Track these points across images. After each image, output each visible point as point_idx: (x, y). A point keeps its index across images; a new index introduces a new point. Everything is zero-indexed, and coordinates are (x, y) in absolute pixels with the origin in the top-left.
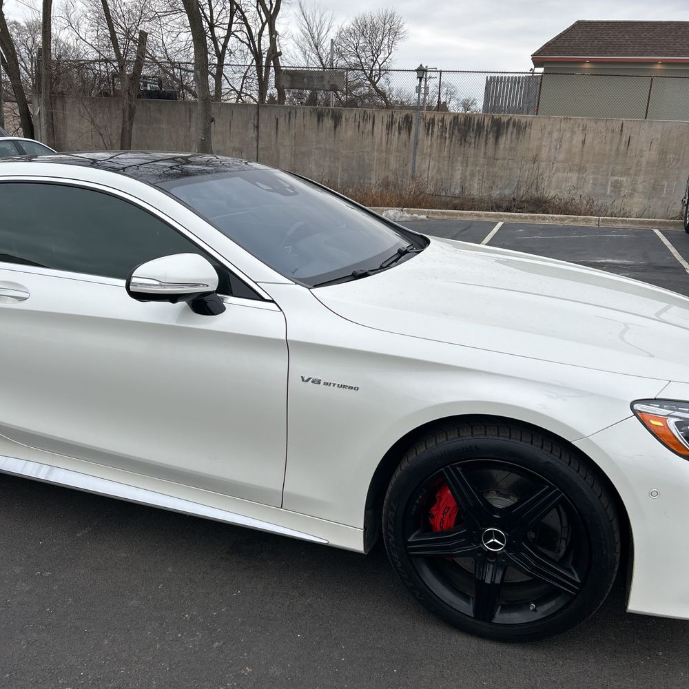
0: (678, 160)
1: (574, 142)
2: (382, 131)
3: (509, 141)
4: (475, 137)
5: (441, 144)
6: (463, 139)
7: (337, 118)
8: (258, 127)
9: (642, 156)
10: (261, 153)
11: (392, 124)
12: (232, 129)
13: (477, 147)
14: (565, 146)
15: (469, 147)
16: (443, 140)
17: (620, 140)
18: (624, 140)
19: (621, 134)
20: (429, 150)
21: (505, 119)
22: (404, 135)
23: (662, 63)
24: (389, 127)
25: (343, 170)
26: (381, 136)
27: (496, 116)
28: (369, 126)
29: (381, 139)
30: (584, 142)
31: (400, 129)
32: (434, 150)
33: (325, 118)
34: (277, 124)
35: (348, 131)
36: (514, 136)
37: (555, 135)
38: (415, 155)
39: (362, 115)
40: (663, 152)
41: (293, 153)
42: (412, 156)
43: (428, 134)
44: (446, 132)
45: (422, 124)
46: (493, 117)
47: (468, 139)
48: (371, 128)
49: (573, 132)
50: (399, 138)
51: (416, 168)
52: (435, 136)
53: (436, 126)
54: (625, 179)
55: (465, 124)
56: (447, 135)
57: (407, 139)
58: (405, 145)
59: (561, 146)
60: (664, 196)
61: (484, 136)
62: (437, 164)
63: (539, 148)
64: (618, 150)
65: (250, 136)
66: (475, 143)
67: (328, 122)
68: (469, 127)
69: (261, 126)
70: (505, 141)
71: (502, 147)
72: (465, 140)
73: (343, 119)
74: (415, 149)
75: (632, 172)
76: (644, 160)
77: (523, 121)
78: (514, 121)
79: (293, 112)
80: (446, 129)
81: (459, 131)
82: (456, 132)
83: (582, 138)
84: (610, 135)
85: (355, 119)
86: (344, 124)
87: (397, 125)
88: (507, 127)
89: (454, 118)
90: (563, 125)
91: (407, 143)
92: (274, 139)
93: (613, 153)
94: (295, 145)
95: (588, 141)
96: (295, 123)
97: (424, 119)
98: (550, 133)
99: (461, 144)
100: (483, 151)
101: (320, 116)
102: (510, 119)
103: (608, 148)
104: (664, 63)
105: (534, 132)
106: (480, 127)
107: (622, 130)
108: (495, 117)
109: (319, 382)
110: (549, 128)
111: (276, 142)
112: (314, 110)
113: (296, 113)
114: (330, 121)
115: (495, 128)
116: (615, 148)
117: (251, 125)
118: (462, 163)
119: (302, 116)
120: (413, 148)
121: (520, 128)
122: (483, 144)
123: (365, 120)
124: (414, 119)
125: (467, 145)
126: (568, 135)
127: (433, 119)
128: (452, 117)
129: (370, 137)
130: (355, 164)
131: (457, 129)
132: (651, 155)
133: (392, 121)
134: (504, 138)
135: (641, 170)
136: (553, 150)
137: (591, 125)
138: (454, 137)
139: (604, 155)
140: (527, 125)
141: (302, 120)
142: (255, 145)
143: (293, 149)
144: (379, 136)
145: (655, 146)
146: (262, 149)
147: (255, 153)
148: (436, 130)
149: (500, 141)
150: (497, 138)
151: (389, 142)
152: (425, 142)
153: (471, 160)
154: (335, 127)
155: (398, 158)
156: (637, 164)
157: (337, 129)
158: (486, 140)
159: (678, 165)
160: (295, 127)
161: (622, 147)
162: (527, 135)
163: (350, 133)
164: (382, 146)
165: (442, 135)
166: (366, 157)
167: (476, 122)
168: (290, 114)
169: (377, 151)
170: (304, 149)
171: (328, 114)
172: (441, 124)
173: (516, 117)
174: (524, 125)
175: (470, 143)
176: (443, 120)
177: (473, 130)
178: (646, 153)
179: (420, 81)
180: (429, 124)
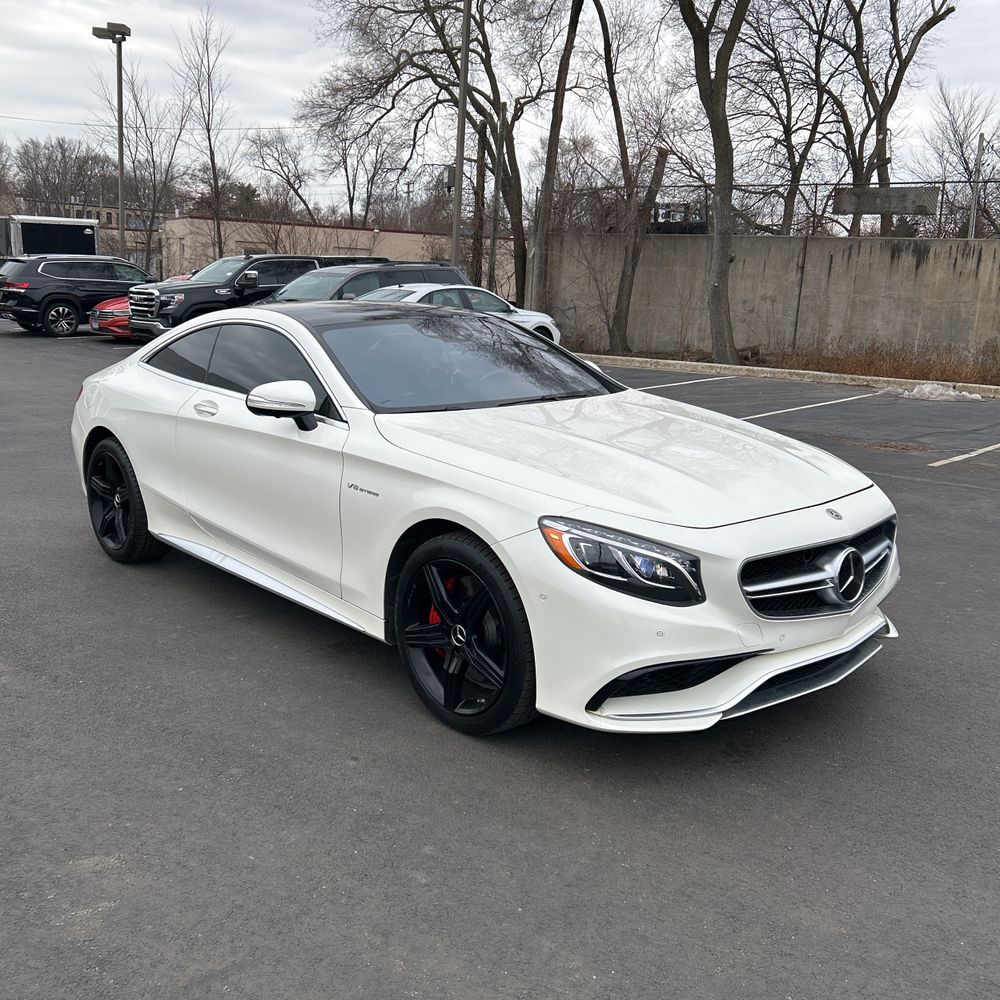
2: (993, 270)
7: (921, 253)
8: (803, 268)
10: (803, 303)
12: (767, 271)
25: (924, 327)
28: (972, 264)
29: (990, 282)
33: (903, 254)
34: (831, 263)
35: (937, 272)
39: (962, 247)
41: (851, 304)
48: (974, 266)
65: (790, 280)
67: (908, 260)
69: (808, 266)
73: (931, 255)
79: (856, 246)
85: (950, 254)
86: (931, 261)
92: (824, 283)
94: (855, 292)
96: (857, 262)
101: (895, 252)
109: (357, 488)
112: (887, 242)
113: (859, 247)
114: (910, 258)
117: (793, 265)
119: (868, 251)
123: (966, 254)
129: (972, 279)
130: (943, 319)
141: (868, 257)
142: (797, 293)
143: (851, 297)
144: (987, 278)
146: (806, 297)
147: (796, 304)
154: (917, 267)
157: (920, 270)
160: (856, 267)
163: (940, 275)
164: (990, 293)
166: (963, 309)
168: (850, 249)
169: (982, 301)
170: (867, 298)
171: (907, 248)
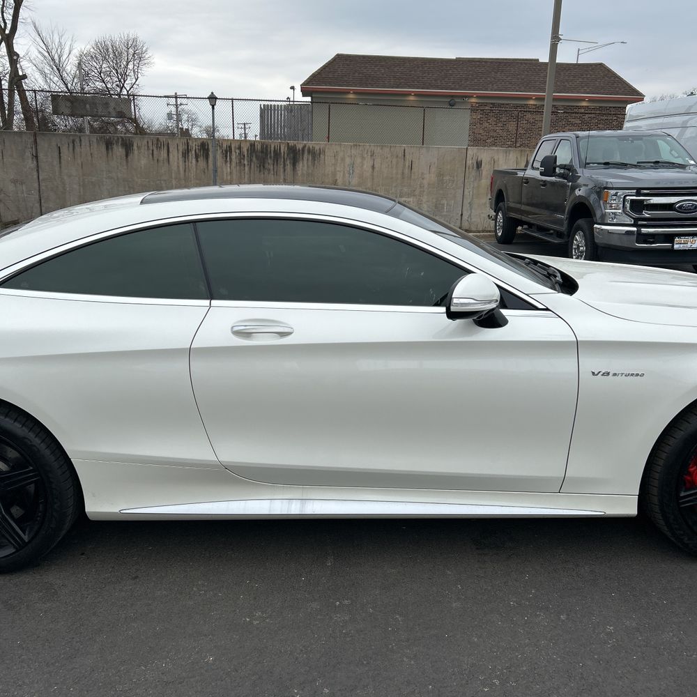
0: (453, 181)
1: (365, 167)
2: (178, 159)
3: (306, 167)
4: (274, 165)
5: (240, 170)
6: (262, 166)
7: (128, 146)
8: (37, 157)
9: (423, 179)
10: (43, 184)
11: (188, 152)
12: (5, 159)
13: (276, 173)
14: (357, 171)
15: (269, 173)
16: (242, 167)
17: (404, 165)
18: (407, 165)
19: (404, 159)
20: (229, 177)
21: (300, 146)
22: (202, 163)
23: (415, 95)
24: (186, 154)
26: (178, 163)
27: (292, 143)
28: (164, 153)
29: (178, 167)
30: (373, 167)
31: (197, 157)
32: (234, 177)
33: (115, 146)
34: (60, 153)
35: (141, 158)
36: (310, 163)
37: (348, 160)
39: (155, 142)
40: (440, 175)
41: (81, 183)
43: (226, 162)
44: (244, 159)
45: (219, 152)
46: (288, 144)
47: (266, 166)
48: (166, 155)
49: (363, 158)
50: (196, 165)
52: (234, 164)
53: (233, 153)
54: (412, 199)
55: (262, 152)
56: (246, 162)
57: (205, 166)
58: (204, 172)
59: (353, 171)
60: (445, 213)
61: (282, 163)
63: (334, 174)
64: (403, 173)
65: (28, 167)
66: (274, 169)
67: (119, 151)
68: (266, 155)
69: (41, 155)
70: (302, 167)
71: (299, 173)
72: (264, 167)
73: (135, 147)
74: (215, 176)
75: (417, 192)
76: (425, 182)
77: (317, 148)
78: (309, 148)
79: (78, 141)
80: (244, 156)
81: (257, 158)
82: (254, 159)
83: (371, 163)
84: (395, 160)
85: (148, 147)
86: (136, 152)
87: (193, 152)
88: (303, 154)
89: (251, 145)
90: (353, 151)
91: (206, 171)
92: (57, 169)
93: (399, 176)
94: (83, 175)
95: (376, 166)
96: (81, 152)
97: (221, 147)
98: (343, 159)
99: (260, 171)
100: (282, 177)
101: (109, 144)
102: (305, 147)
103: (394, 172)
104: (417, 95)
105: (328, 158)
106: (277, 154)
107: (404, 156)
108: (290, 144)
109: (608, 374)
110: (341, 154)
111: (60, 172)
112: (101, 138)
113: (80, 140)
114: (120, 150)
115: (292, 155)
116: (400, 171)
117: (28, 154)
119: (88, 144)
120: (212, 175)
121: (315, 155)
122: (282, 170)
123: (159, 148)
124: (210, 147)
125: (266, 172)
126: (359, 160)
127: (230, 147)
128: (248, 144)
129: (166, 164)
131: (254, 156)
132: (431, 177)
133: (188, 149)
134: (301, 164)
135: (424, 191)
136: (347, 174)
137: (378, 150)
138: (252, 164)
139: (392, 178)
140: (322, 152)
141: (88, 148)
142: (36, 177)
143: (81, 179)
144: (176, 163)
145: (433, 170)
146: (43, 180)
147: (36, 185)
148: (234, 157)
149: (298, 168)
150: (294, 165)
151: (187, 170)
152: (224, 170)
154: (127, 156)
156: (420, 185)
157: (129, 158)
158: (284, 166)
159: (454, 186)
160: (81, 156)
161: (407, 171)
162: (322, 162)
163: (143, 162)
164: (179, 174)
165: (240, 162)
167: (272, 149)
168: (73, 143)
169: (176, 179)
170: (94, 179)
171: (117, 142)
172: (238, 151)
173: (310, 144)
174: (318, 152)
175: (269, 170)
176: (240, 148)
177: (270, 157)
178: (427, 176)
179: (213, 108)
180: (226, 151)
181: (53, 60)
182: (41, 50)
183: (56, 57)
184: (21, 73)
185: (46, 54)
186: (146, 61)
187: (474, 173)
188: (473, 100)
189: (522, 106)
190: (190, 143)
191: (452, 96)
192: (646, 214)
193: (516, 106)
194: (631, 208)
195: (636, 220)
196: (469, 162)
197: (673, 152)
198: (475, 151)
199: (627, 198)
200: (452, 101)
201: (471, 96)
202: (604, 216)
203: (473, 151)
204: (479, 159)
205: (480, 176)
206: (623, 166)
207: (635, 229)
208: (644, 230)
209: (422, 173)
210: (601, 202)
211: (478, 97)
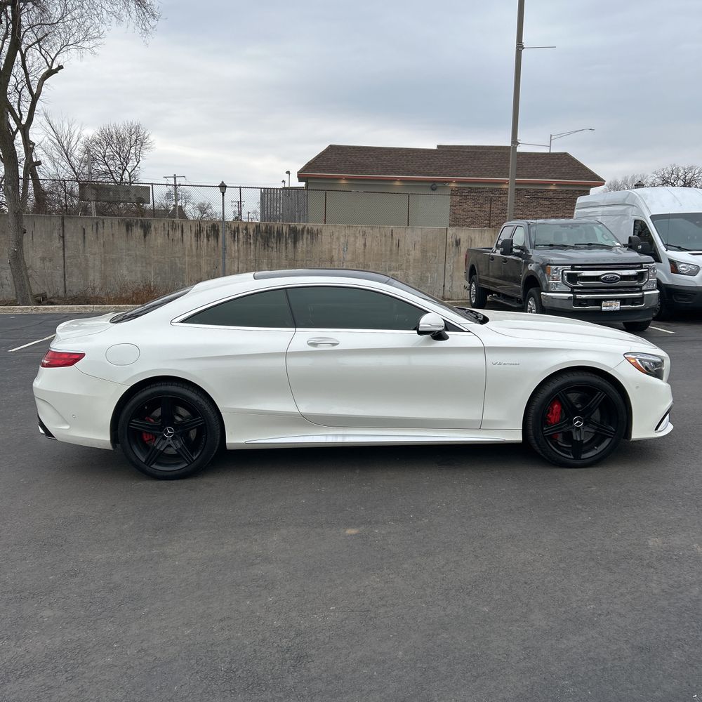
0: (436, 257)
1: (357, 245)
2: (191, 238)
3: (305, 245)
4: (277, 243)
5: (247, 248)
6: (266, 244)
7: (146, 228)
8: (63, 237)
9: (409, 255)
10: (68, 261)
11: (200, 233)
12: (34, 240)
13: (279, 251)
14: (351, 248)
15: (272, 251)
16: (249, 246)
17: (392, 243)
18: (395, 243)
19: (392, 238)
20: (236, 254)
21: (300, 228)
22: (212, 242)
23: (401, 181)
24: (198, 234)
25: (156, 274)
26: (191, 242)
27: (293, 225)
28: (178, 234)
29: (191, 246)
30: (365, 245)
31: (208, 237)
32: (242, 254)
33: (134, 228)
34: (84, 234)
35: (158, 238)
36: (309, 242)
37: (342, 240)
38: (224, 258)
39: (170, 224)
40: (424, 251)
41: (103, 260)
42: (221, 260)
43: (234, 240)
44: (250, 239)
45: (228, 232)
46: (290, 225)
47: (270, 244)
48: (180, 235)
49: (356, 237)
50: (207, 244)
51: (226, 269)
52: (241, 242)
53: (241, 234)
54: (399, 273)
55: (266, 232)
56: (252, 241)
57: (216, 245)
58: (214, 250)
59: (347, 248)
60: (429, 285)
61: (284, 242)
62: (245, 266)
63: (330, 251)
64: (391, 250)
65: (55, 245)
66: (276, 247)
67: (138, 231)
68: (270, 234)
69: (67, 236)
70: (302, 245)
71: (300, 250)
72: (268, 245)
73: (152, 228)
74: (224, 253)
75: (404, 267)
76: (411, 258)
77: (315, 229)
78: (308, 229)
79: (101, 222)
80: (250, 236)
81: (262, 237)
82: (259, 238)
83: (364, 242)
84: (384, 239)
85: (164, 228)
86: (153, 233)
87: (205, 232)
88: (303, 234)
89: (257, 227)
90: (347, 232)
91: (216, 248)
92: (81, 247)
93: (388, 253)
94: (105, 253)
95: (367, 244)
96: (103, 233)
97: (230, 228)
98: (338, 238)
99: (264, 249)
100: (284, 254)
101: (129, 226)
102: (304, 227)
103: (383, 249)
104: (402, 180)
105: (325, 237)
106: (280, 234)
107: (392, 235)
109: (501, 364)
110: (336, 235)
111: (84, 251)
112: (123, 220)
113: (103, 223)
115: (293, 235)
116: (389, 249)
117: (56, 235)
118: (268, 265)
119: (110, 225)
120: (222, 253)
121: (313, 235)
122: (284, 248)
123: (174, 229)
124: (220, 228)
125: (270, 249)
126: (352, 239)
127: (238, 228)
128: (254, 226)
129: (180, 243)
130: (167, 268)
131: (259, 235)
132: (416, 254)
133: (200, 229)
134: (300, 243)
135: (410, 266)
136: (342, 252)
137: (369, 230)
138: (258, 243)
139: (382, 254)
140: (319, 232)
141: (110, 230)
142: (61, 254)
143: (103, 256)
144: (189, 243)
145: (417, 247)
146: (69, 257)
147: (62, 262)
148: (241, 237)
149: (298, 246)
150: (295, 242)
151: (199, 248)
152: (233, 248)
153: (275, 261)
154: (145, 236)
155: (209, 262)
156: (406, 260)
157: (147, 238)
158: (286, 244)
159: (436, 261)
160: (103, 236)
161: (394, 248)
162: (319, 240)
163: (160, 241)
164: (192, 251)
165: (247, 241)
166: (178, 261)
167: (276, 229)
168: (97, 224)
169: (188, 256)
170: (114, 256)
171: (136, 224)
172: (245, 232)
173: (309, 225)
174: (316, 232)
175: (272, 248)
176: (246, 229)
177: (274, 237)
178: (413, 253)
179: (223, 195)
180: (234, 232)
181: (63, 147)
182: (51, 137)
183: (65, 144)
184: (34, 160)
185: (56, 141)
186: (147, 146)
187: (453, 249)
188: (453, 185)
189: (497, 190)
190: (202, 224)
191: (434, 182)
192: (579, 284)
193: (492, 191)
194: (568, 279)
195: (573, 288)
196: (449, 241)
197: (604, 236)
198: (454, 231)
199: (565, 272)
200: (434, 186)
201: (450, 182)
202: (548, 285)
203: (451, 231)
204: (458, 238)
205: (459, 252)
206: (564, 247)
207: (572, 295)
208: (578, 296)
209: (408, 250)
210: (546, 275)
211: (458, 182)
